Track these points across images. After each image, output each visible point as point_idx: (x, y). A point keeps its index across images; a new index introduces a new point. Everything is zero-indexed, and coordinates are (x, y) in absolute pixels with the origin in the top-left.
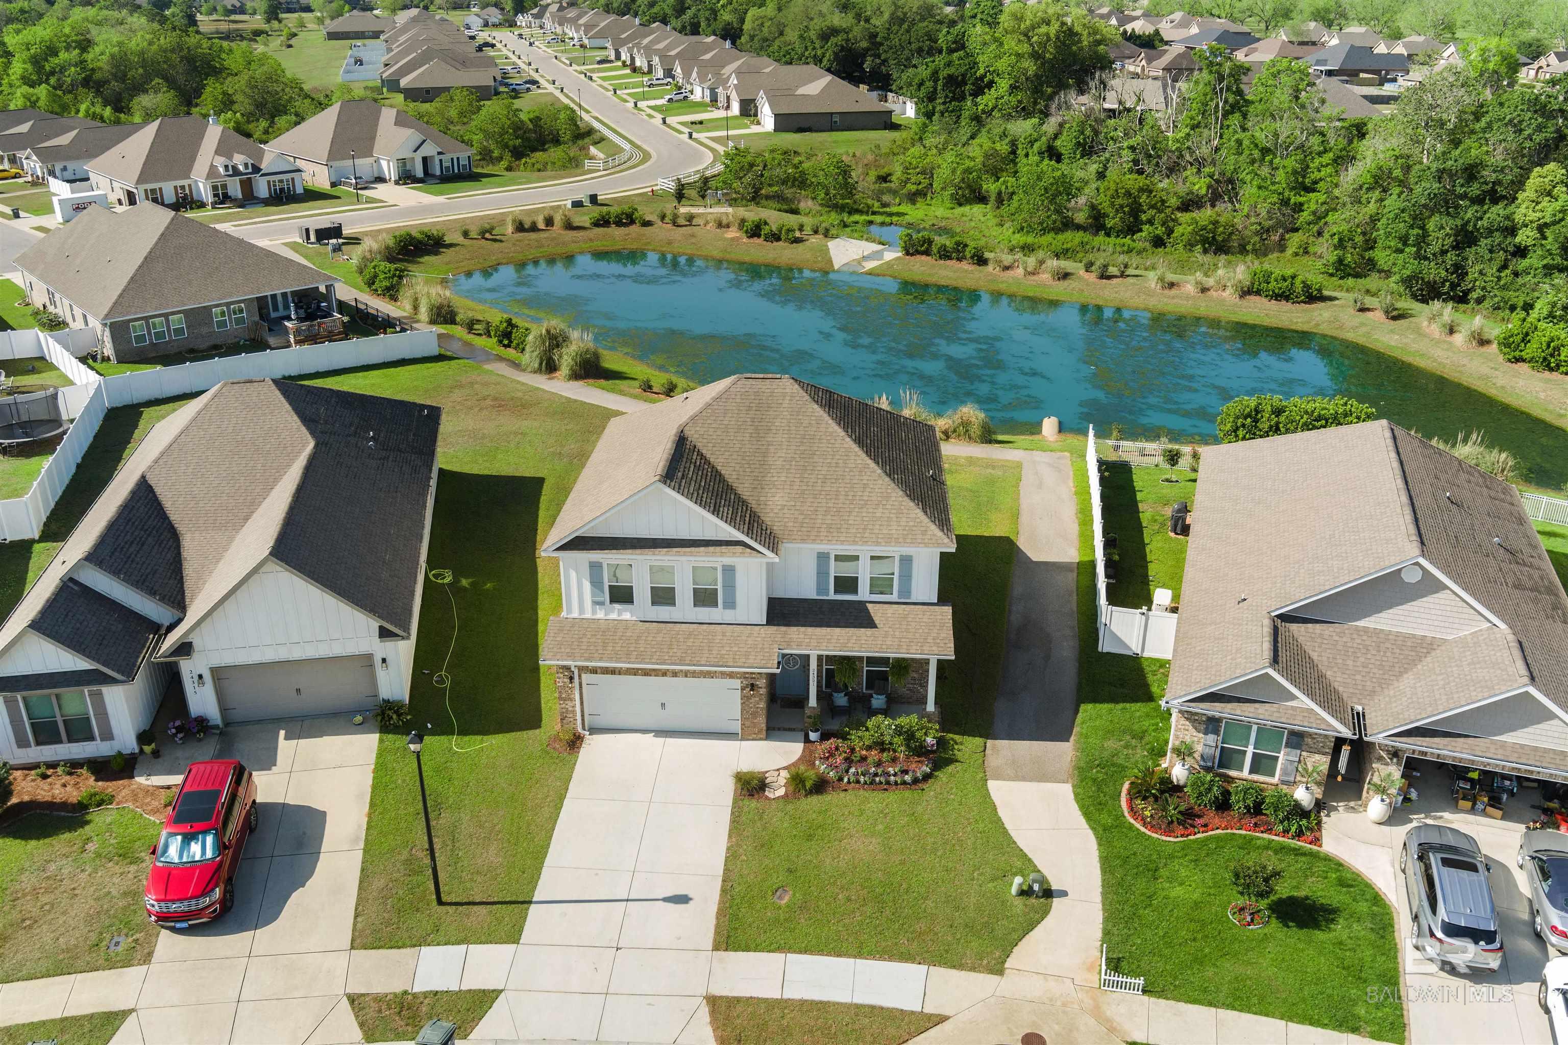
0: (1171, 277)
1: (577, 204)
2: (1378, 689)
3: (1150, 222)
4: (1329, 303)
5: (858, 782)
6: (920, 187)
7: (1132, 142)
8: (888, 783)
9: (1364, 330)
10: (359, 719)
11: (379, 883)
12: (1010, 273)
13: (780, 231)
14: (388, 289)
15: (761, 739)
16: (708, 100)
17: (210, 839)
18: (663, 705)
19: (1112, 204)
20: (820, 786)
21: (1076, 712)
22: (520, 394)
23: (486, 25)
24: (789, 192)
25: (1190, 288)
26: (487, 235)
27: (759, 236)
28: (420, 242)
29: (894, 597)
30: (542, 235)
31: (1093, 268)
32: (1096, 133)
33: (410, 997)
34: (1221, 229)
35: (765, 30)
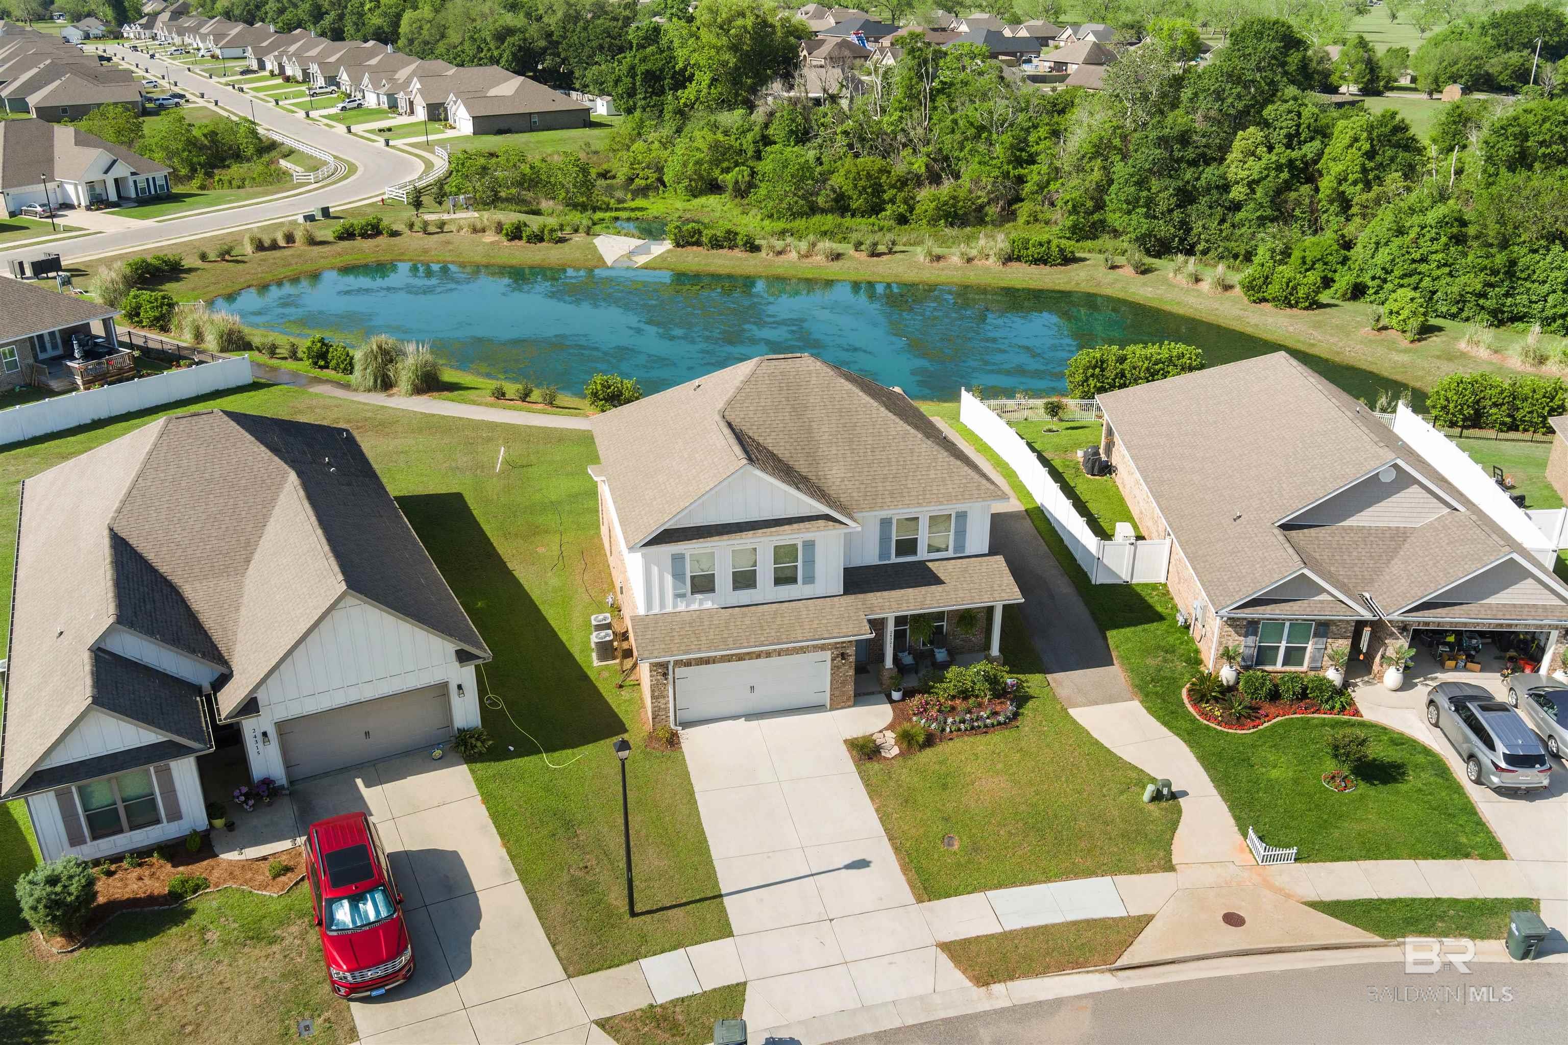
0: (937, 251)
1: (310, 218)
3: (892, 201)
4: (1082, 264)
5: (959, 730)
6: (649, 181)
7: (845, 127)
8: (986, 726)
9: (1119, 285)
10: (438, 753)
11: (556, 909)
12: (783, 257)
13: (543, 232)
14: (157, 319)
15: (849, 707)
16: (386, 106)
17: (379, 897)
18: (752, 688)
19: (855, 186)
20: (930, 741)
21: (1105, 638)
22: (369, 415)
23: (87, 37)
24: (528, 195)
25: (956, 260)
26: (227, 257)
27: (520, 238)
28: (158, 269)
29: (950, 553)
30: (287, 252)
31: (863, 247)
32: (807, 120)
33: (658, 1009)
34: (961, 203)
35: (424, 32)
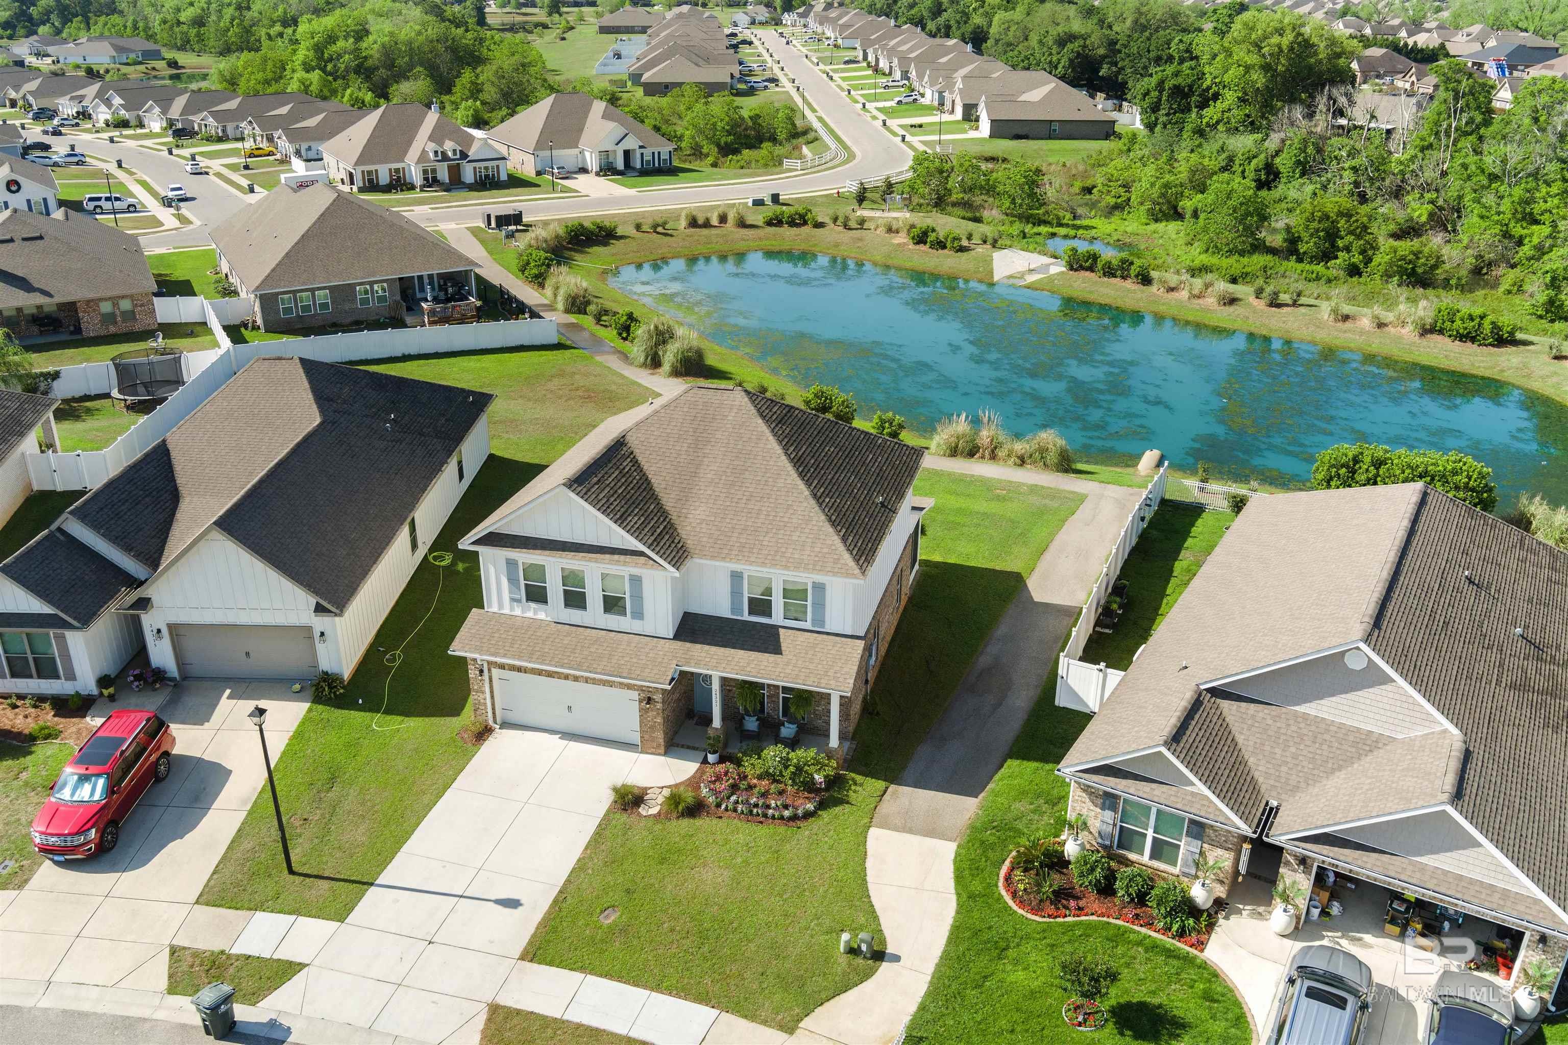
0: (1347, 309)
1: (758, 203)
2: (1303, 785)
4: (1522, 348)
5: (735, 810)
7: (1354, 163)
8: (765, 816)
10: (297, 687)
11: (247, 845)
12: (1174, 295)
13: (946, 239)
15: (659, 754)
16: (936, 103)
17: (101, 782)
18: (569, 708)
19: (1307, 227)
21: (1001, 766)
22: (614, 387)
23: (753, 23)
24: (978, 199)
25: (1366, 323)
26: (660, 229)
27: (925, 243)
28: (592, 233)
29: (808, 625)
30: (713, 231)
31: (1264, 295)
32: (1319, 150)
33: (224, 957)
34: (1422, 261)
35: (1011, 34)
